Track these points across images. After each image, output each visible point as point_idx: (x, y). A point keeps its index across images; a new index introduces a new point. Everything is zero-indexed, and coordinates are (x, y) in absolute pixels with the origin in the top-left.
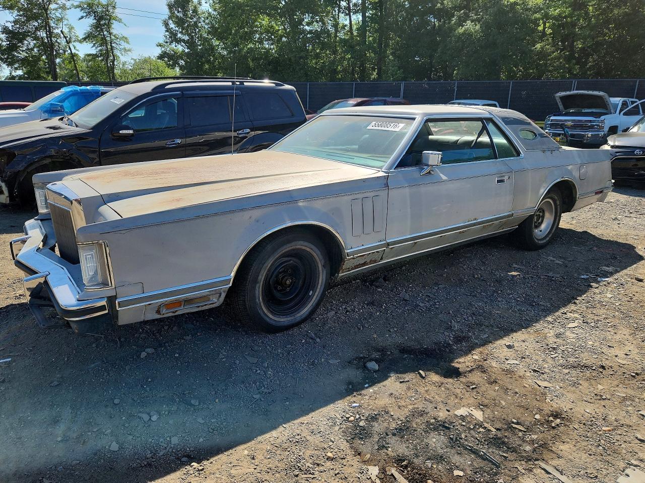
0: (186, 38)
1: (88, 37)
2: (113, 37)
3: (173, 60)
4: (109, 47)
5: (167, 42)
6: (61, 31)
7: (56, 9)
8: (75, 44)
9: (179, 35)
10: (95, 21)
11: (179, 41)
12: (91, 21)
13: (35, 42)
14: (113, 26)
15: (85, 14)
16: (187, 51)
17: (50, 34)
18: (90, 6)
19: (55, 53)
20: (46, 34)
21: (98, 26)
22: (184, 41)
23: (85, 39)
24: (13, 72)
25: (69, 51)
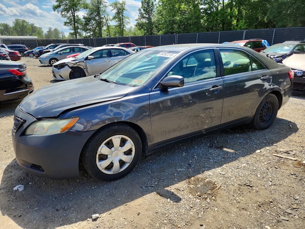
0: (147, 16)
1: (114, 18)
2: (123, 17)
3: (141, 26)
4: (122, 22)
5: (139, 18)
6: (104, 16)
7: (102, 7)
8: (109, 21)
9: (145, 15)
10: (117, 11)
11: (144, 17)
12: (115, 11)
13: (95, 21)
14: (124, 13)
15: (113, 8)
16: (147, 22)
17: (100, 18)
18: (116, 4)
19: (101, 26)
20: (99, 18)
21: (118, 13)
22: (146, 18)
23: (113, 19)
24: (86, 34)
25: (107, 25)
